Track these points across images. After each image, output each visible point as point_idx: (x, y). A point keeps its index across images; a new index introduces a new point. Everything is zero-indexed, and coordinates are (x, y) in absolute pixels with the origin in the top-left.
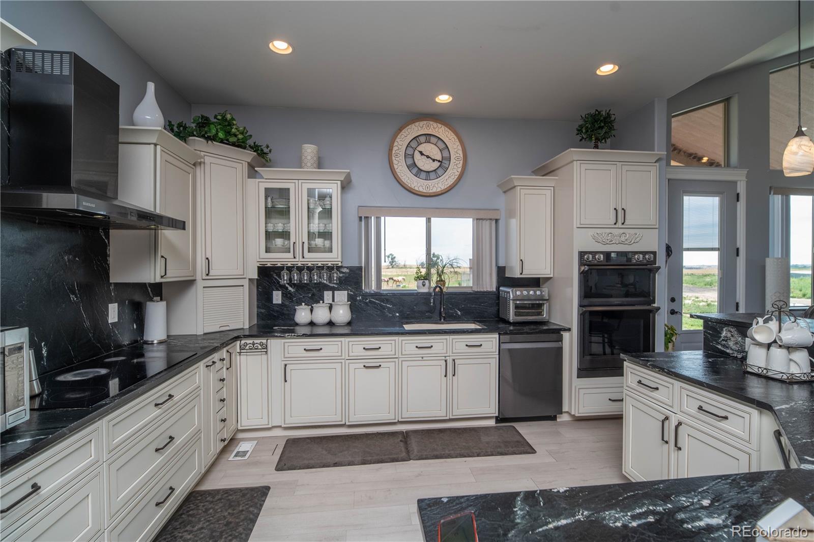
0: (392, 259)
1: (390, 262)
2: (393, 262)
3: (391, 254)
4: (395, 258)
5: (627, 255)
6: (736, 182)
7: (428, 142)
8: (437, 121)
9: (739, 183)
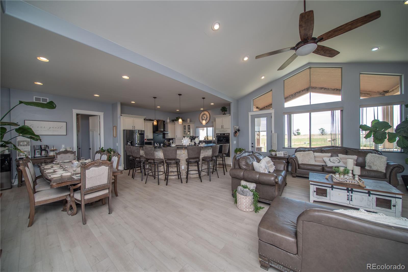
0: (322, 131)
1: (321, 132)
2: (323, 132)
3: (322, 128)
4: (324, 130)
5: (224, 134)
6: (271, 113)
7: (205, 115)
8: (206, 111)
9: (272, 113)
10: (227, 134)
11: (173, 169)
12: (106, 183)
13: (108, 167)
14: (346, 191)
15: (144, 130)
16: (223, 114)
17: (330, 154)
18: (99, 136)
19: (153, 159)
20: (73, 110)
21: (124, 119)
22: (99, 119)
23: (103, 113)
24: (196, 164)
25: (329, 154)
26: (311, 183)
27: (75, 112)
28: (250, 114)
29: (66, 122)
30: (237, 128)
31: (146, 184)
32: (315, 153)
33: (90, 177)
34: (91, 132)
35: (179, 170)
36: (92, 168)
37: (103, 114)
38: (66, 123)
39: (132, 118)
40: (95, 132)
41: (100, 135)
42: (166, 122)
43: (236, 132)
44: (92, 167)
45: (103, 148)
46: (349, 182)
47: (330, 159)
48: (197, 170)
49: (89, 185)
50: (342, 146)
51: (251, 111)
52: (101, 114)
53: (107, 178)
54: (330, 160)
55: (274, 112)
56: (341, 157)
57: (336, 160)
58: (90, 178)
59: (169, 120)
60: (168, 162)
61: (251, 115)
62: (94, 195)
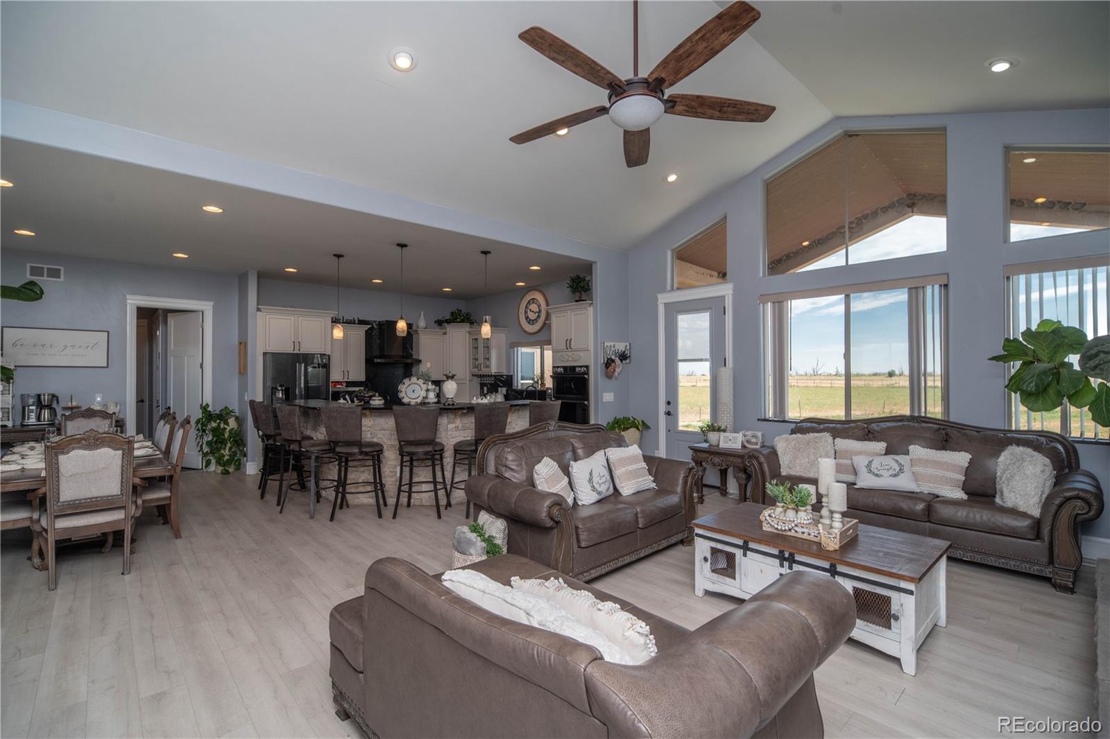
5: (573, 368)
6: (724, 297)
7: (533, 303)
8: (536, 290)
9: (726, 297)
10: (581, 367)
11: (360, 475)
12: (115, 493)
13: (120, 452)
14: (777, 561)
15: (329, 353)
16: (577, 301)
17: (881, 446)
18: (201, 370)
19: (297, 441)
20: (128, 297)
21: (267, 320)
22: (201, 321)
23: (212, 303)
24: (430, 463)
25: (879, 443)
26: (698, 531)
27: (135, 301)
28: (663, 299)
29: (108, 332)
30: (621, 347)
31: (280, 515)
32: (838, 440)
33: (70, 474)
34: (172, 358)
35: (378, 479)
36: (73, 451)
37: (211, 308)
38: (106, 333)
39: (293, 318)
40: (186, 358)
41: (202, 366)
42: (414, 328)
43: (609, 363)
44: (73, 449)
45: (207, 405)
46: (803, 533)
47: (870, 462)
48: (429, 480)
49: (69, 491)
50: (946, 419)
51: (663, 290)
52: (207, 307)
53: (120, 480)
54: (869, 466)
55: (731, 292)
56: (915, 457)
57: (889, 467)
58: (71, 476)
59: (425, 319)
60: (341, 453)
61: (665, 304)
62: (82, 521)
